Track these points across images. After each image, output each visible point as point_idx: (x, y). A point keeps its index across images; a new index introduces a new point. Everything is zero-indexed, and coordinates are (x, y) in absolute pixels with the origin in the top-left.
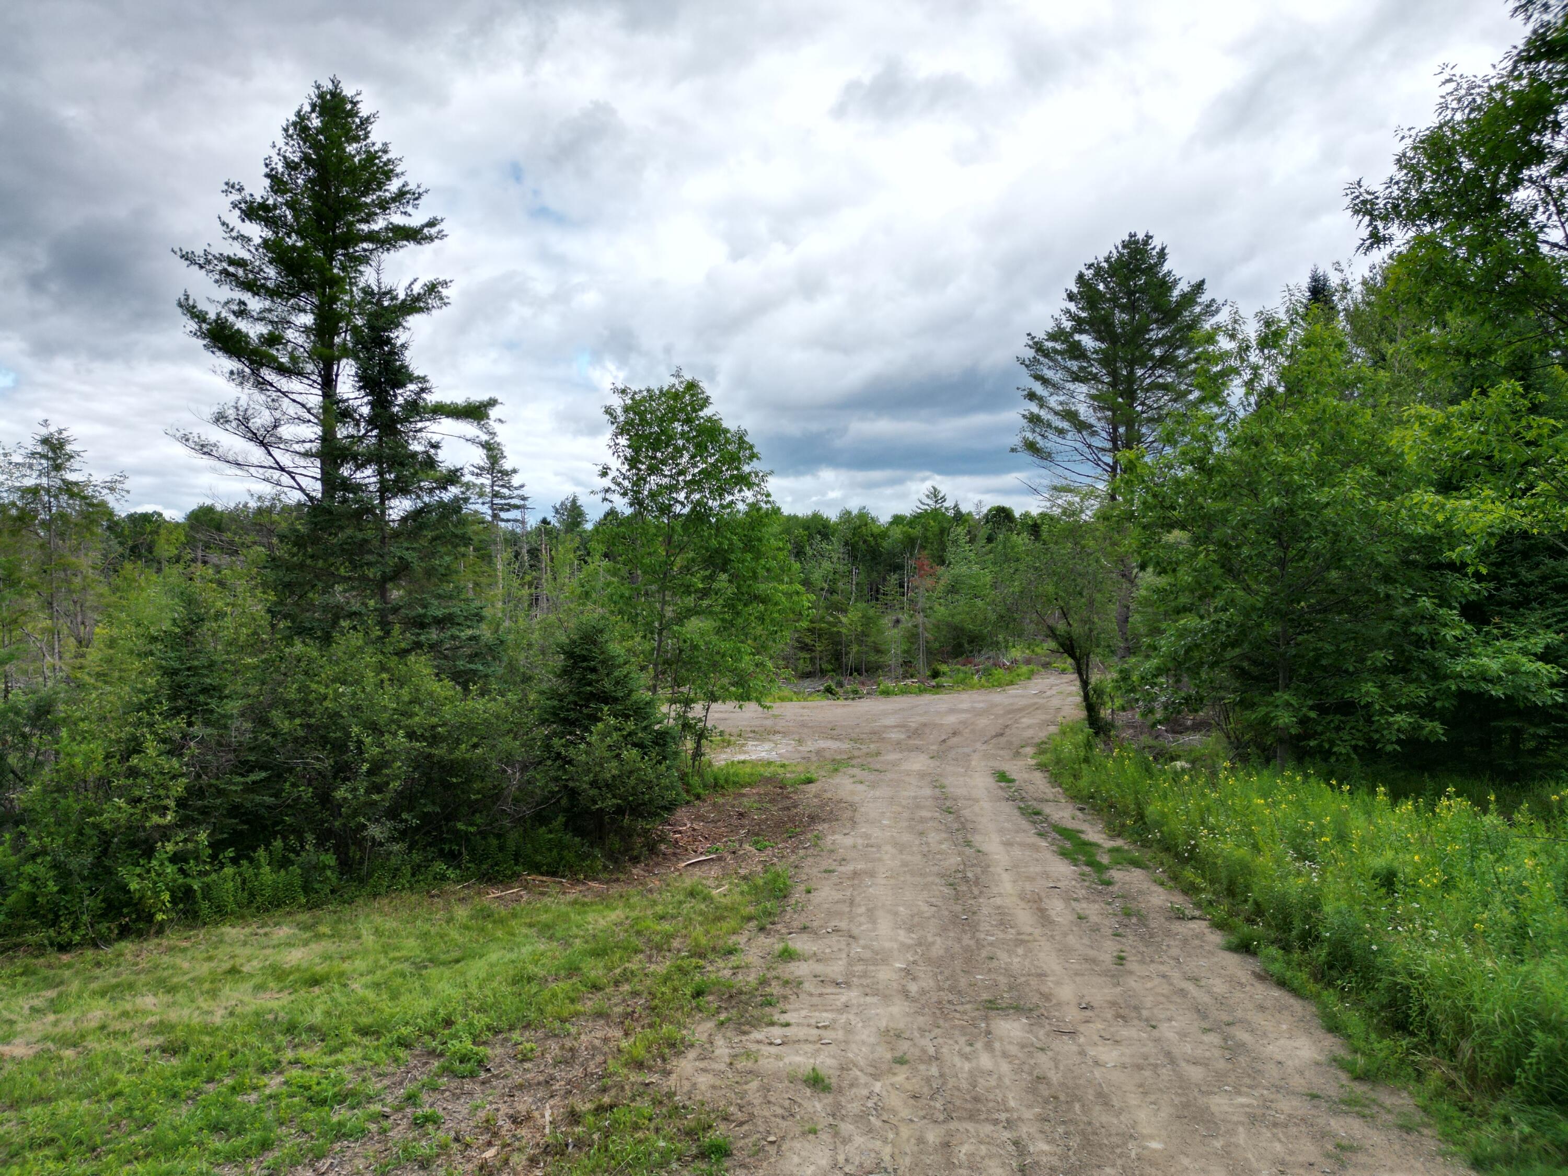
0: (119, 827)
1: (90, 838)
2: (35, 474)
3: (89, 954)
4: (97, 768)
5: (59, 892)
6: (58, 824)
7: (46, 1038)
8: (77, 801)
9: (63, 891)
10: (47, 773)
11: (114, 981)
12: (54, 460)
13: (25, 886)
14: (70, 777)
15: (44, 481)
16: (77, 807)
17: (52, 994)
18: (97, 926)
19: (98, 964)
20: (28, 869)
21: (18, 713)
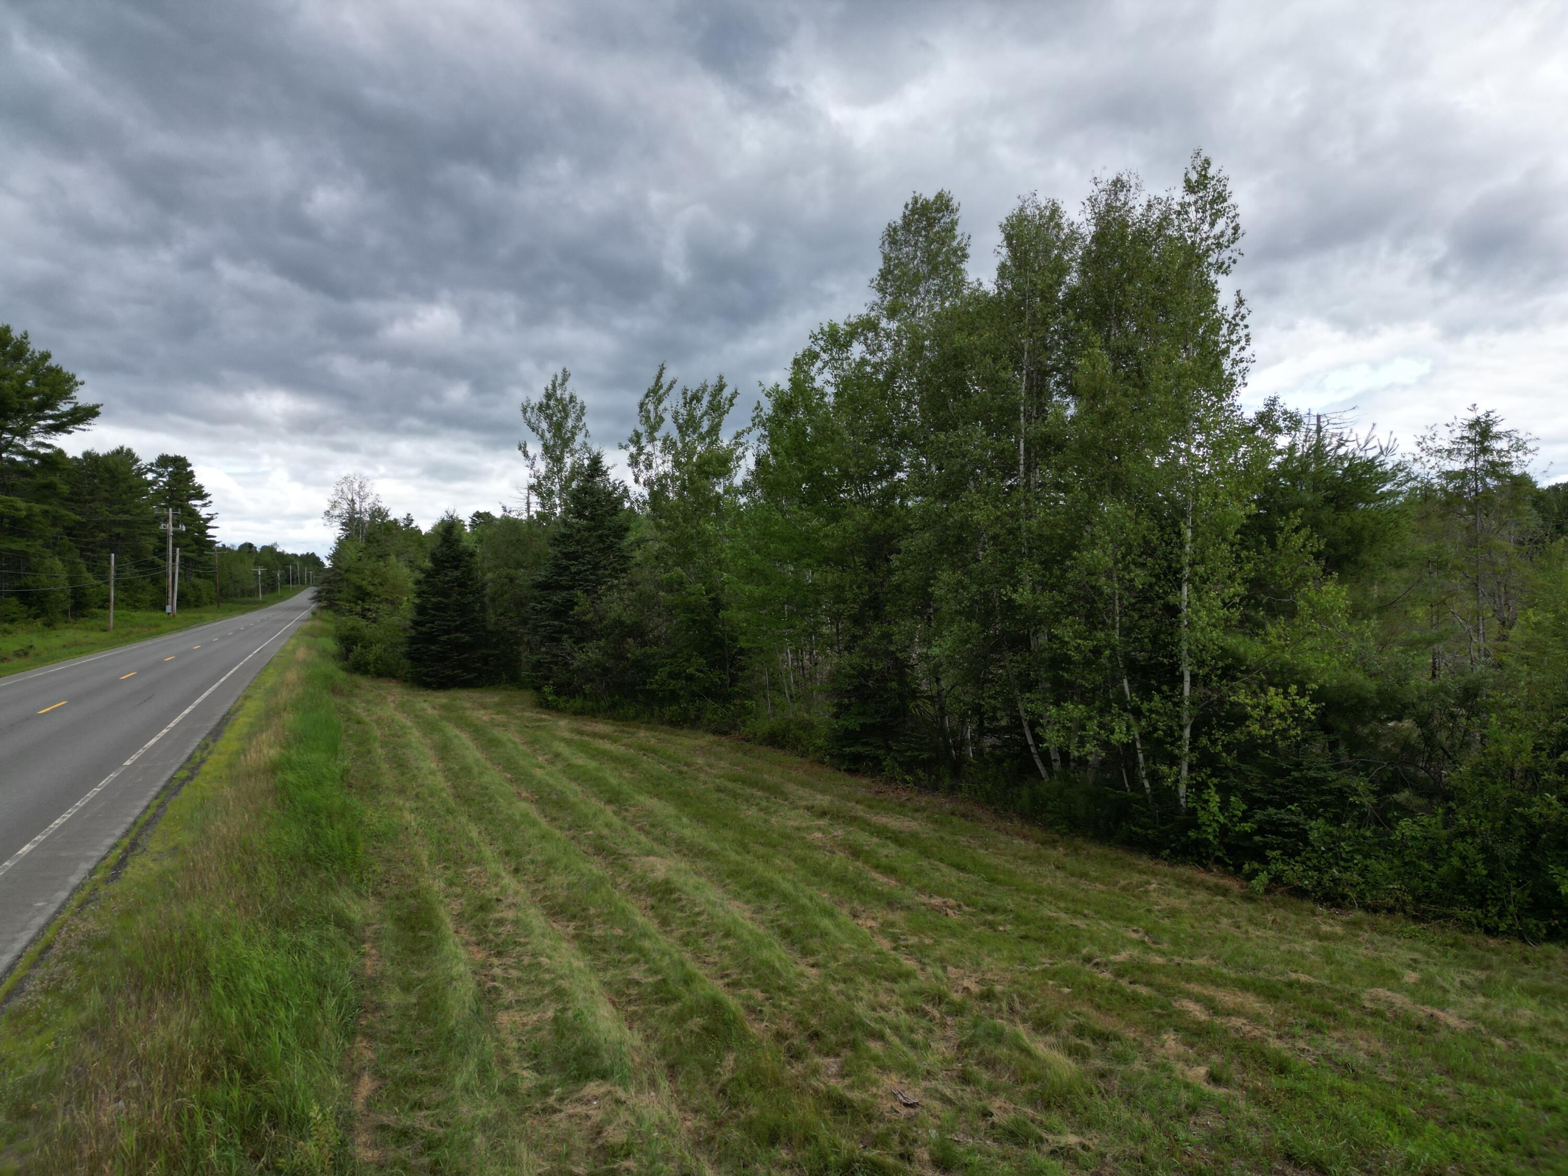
0: (1547, 823)
1: (1517, 828)
2: (1463, 459)
3: (1516, 945)
4: (1526, 759)
5: (1486, 876)
6: (1486, 807)
7: (1476, 1018)
8: (1504, 788)
9: (1490, 875)
10: (1474, 755)
11: (1544, 984)
12: (1482, 443)
13: (1456, 861)
14: (1497, 763)
15: (1471, 464)
16: (1505, 794)
17: (1481, 975)
18: (1525, 920)
19: (1526, 960)
20: (1460, 846)
21: (1447, 693)
